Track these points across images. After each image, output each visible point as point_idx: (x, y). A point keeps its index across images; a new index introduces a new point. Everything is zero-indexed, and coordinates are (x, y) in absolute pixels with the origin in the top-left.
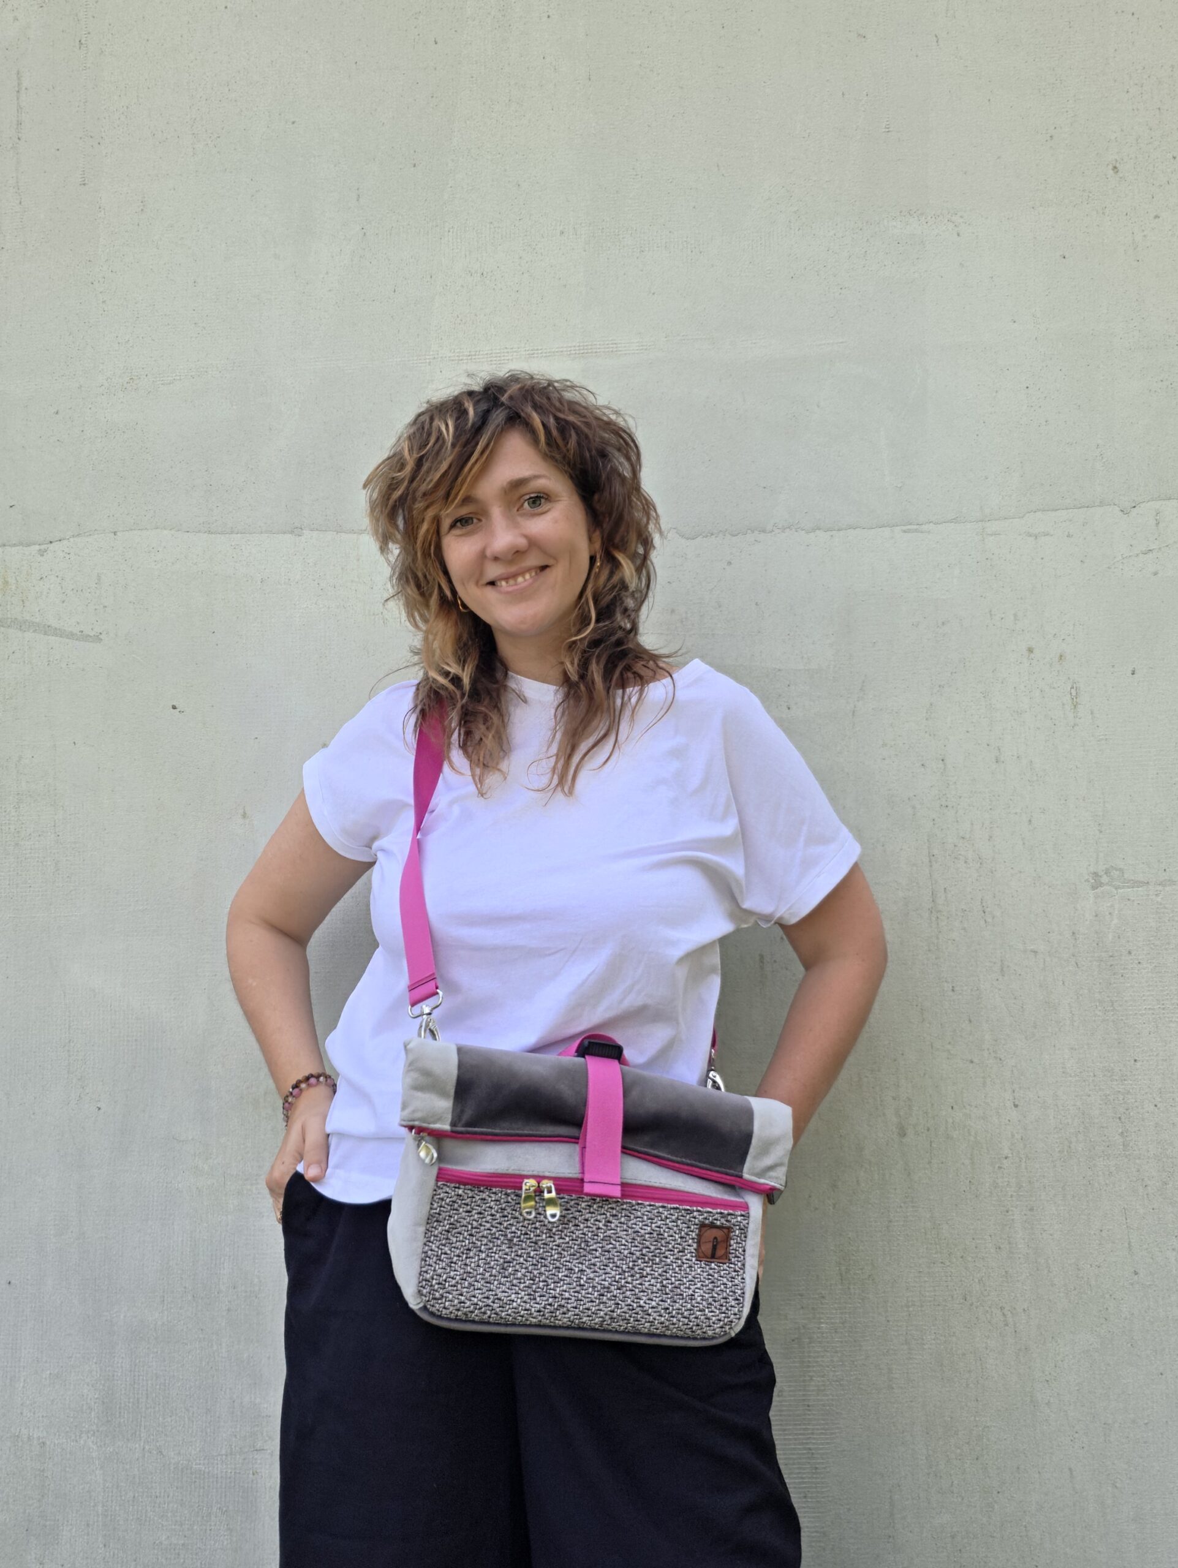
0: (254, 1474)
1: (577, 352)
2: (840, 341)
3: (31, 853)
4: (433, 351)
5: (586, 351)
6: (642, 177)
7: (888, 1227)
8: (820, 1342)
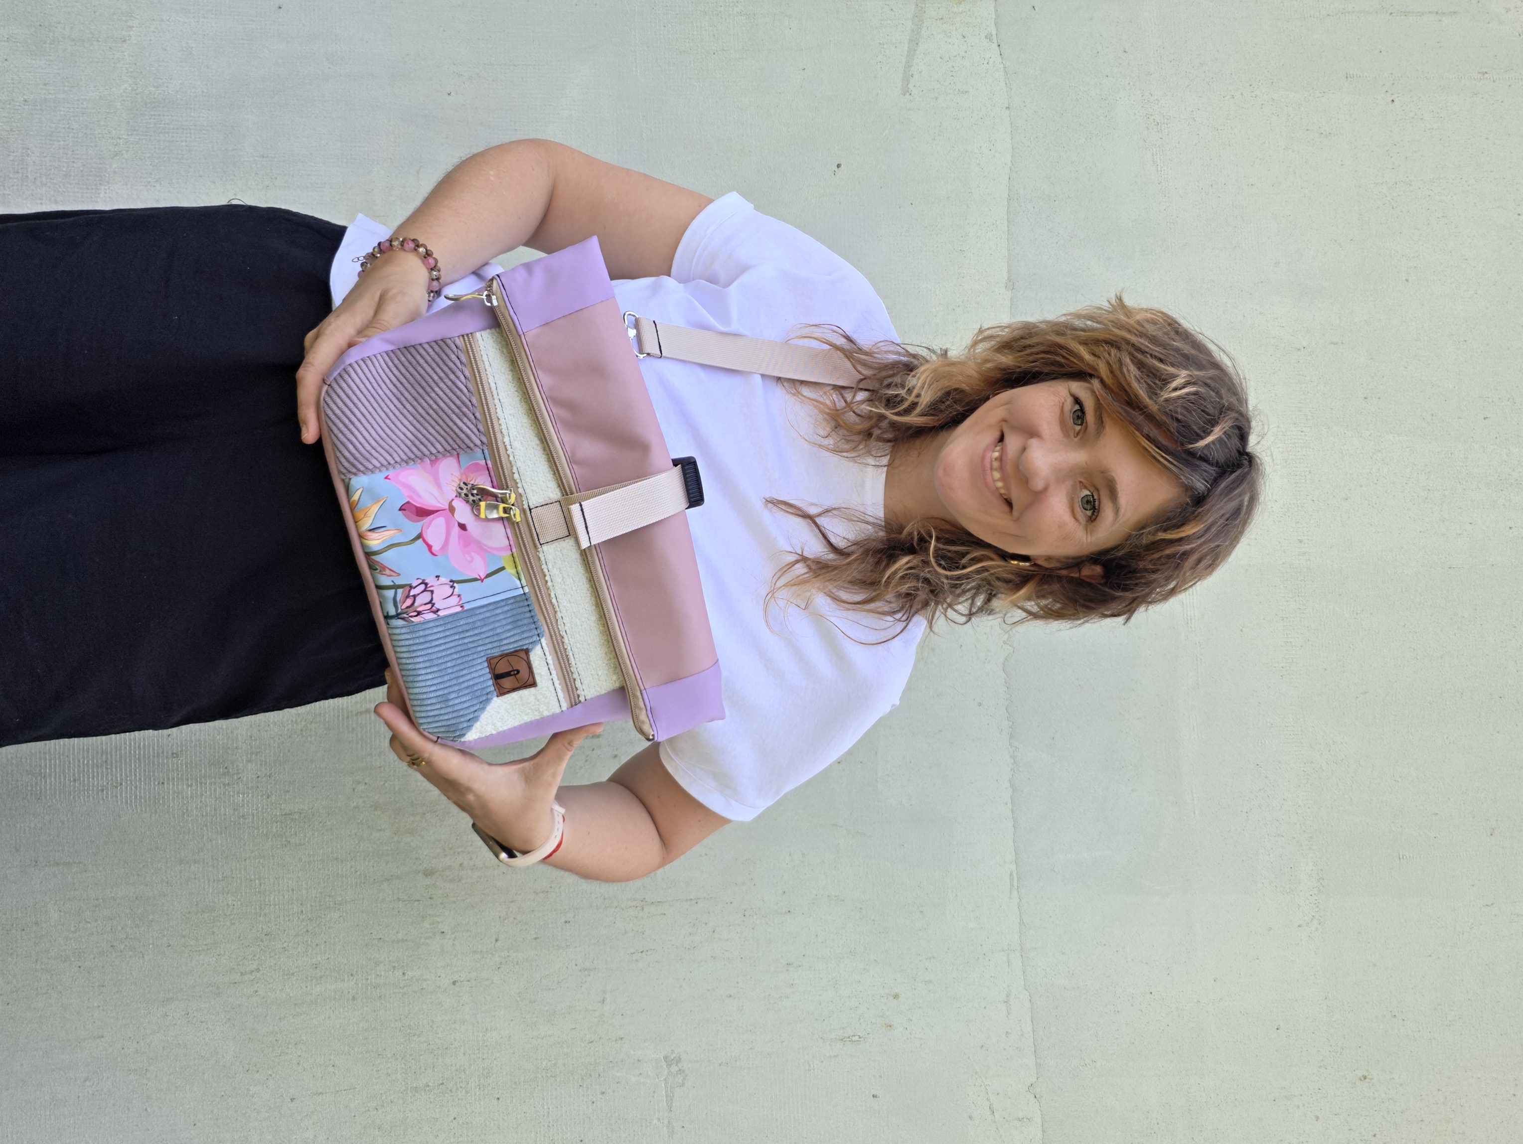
2: (1196, 812)
7: (337, 859)
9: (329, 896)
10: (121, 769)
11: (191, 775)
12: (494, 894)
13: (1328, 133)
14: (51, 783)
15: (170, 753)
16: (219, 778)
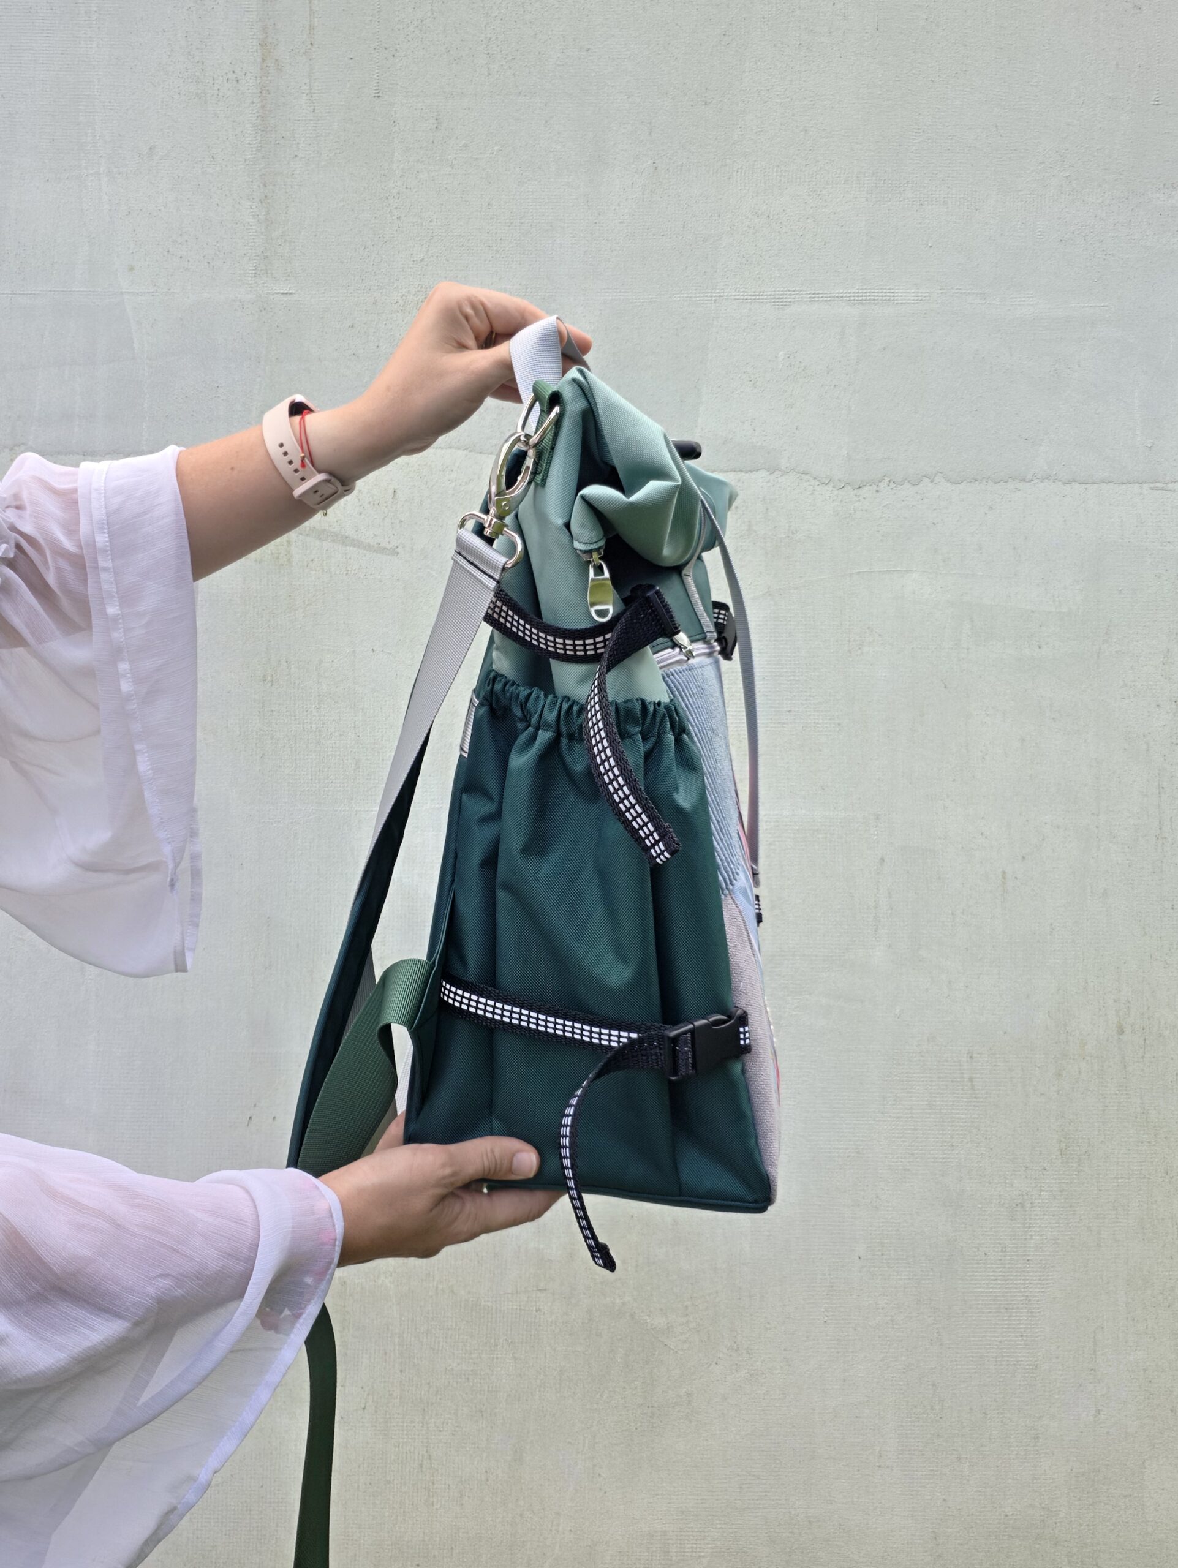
0: (537, 1311)
1: (856, 298)
2: (1102, 304)
3: (332, 751)
4: (719, 289)
5: (864, 298)
6: (923, 132)
7: (1104, 1110)
8: (1039, 1207)
9: (1136, 1118)
10: (1015, 1296)
11: (1022, 1235)
12: (1144, 972)
13: (435, 121)
14: (1024, 1356)
15: (1001, 1254)
16: (1026, 1211)
